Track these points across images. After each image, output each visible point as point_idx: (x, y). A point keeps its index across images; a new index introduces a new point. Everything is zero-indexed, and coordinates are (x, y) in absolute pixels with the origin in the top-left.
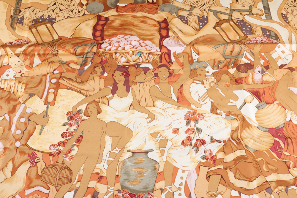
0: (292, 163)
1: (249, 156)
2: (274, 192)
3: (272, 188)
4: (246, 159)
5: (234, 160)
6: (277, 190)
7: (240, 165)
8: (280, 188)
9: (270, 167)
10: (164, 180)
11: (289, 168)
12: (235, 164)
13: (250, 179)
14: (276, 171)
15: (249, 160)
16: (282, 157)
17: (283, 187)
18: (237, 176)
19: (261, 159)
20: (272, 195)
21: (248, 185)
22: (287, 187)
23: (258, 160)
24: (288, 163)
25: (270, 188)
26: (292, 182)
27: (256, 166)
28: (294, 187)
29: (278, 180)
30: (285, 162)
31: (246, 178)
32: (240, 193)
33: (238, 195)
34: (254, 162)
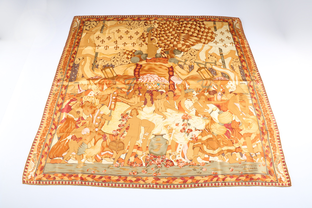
0: (235, 141)
1: (214, 137)
2: (226, 155)
3: (225, 153)
4: (213, 139)
5: (206, 140)
6: (227, 154)
7: (210, 142)
8: (228, 153)
9: (224, 143)
10: (171, 149)
11: (233, 143)
12: (207, 142)
13: (214, 149)
14: (227, 145)
15: (214, 140)
16: (230, 138)
17: (230, 153)
18: (208, 147)
19: (220, 139)
20: (224, 157)
21: (213, 152)
22: (232, 153)
23: (218, 140)
24: (233, 141)
25: (223, 153)
26: (234, 150)
27: (217, 143)
28: (235, 153)
29: (228, 150)
30: (232, 141)
31: (212, 148)
32: (209, 156)
33: (208, 157)
34: (217, 141)
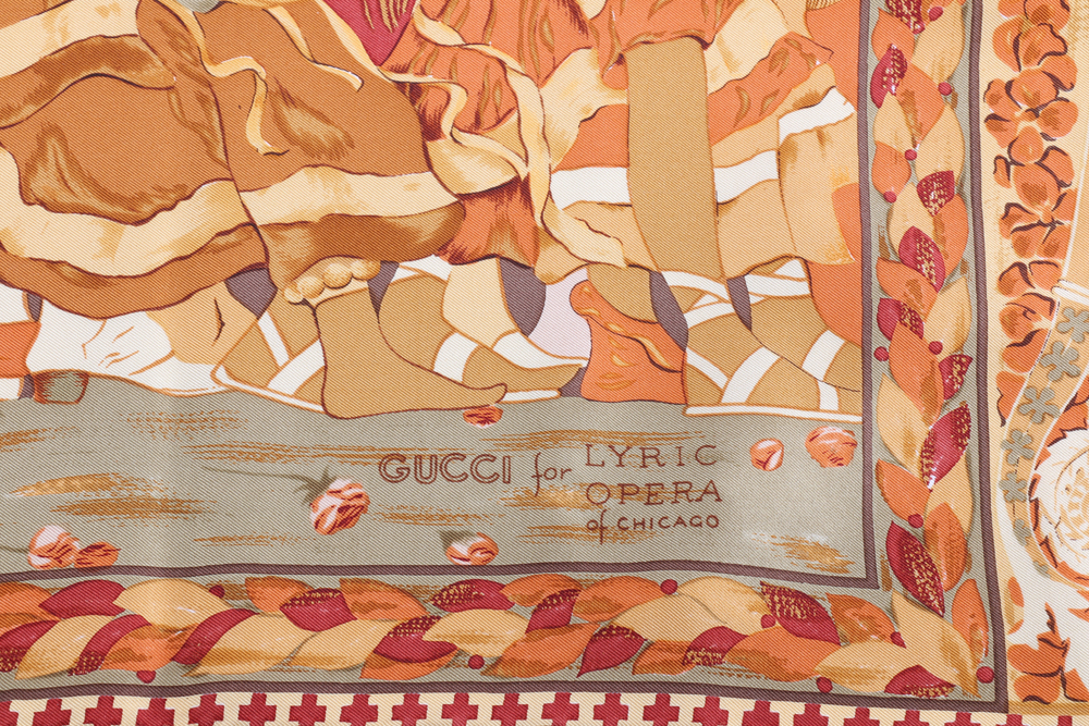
1: (160, 39)
2: (290, 295)
3: (278, 271)
4: (138, 60)
5: (39, 67)
6: (308, 282)
7: (80, 105)
8: (336, 269)
9: (298, 121)
11: (431, 131)
12: (44, 96)
13: (131, 203)
14: (331, 156)
15: (154, 72)
16: (400, 56)
17: (359, 267)
18: (44, 182)
19: (245, 62)
20: (266, 322)
21: (110, 248)
22: (390, 264)
23: (220, 71)
24: (431, 102)
25: (261, 267)
26: (429, 229)
28: (436, 265)
29: (330, 219)
30: (415, 91)
31: (104, 194)
32: (34, 303)
34: (189, 89)
